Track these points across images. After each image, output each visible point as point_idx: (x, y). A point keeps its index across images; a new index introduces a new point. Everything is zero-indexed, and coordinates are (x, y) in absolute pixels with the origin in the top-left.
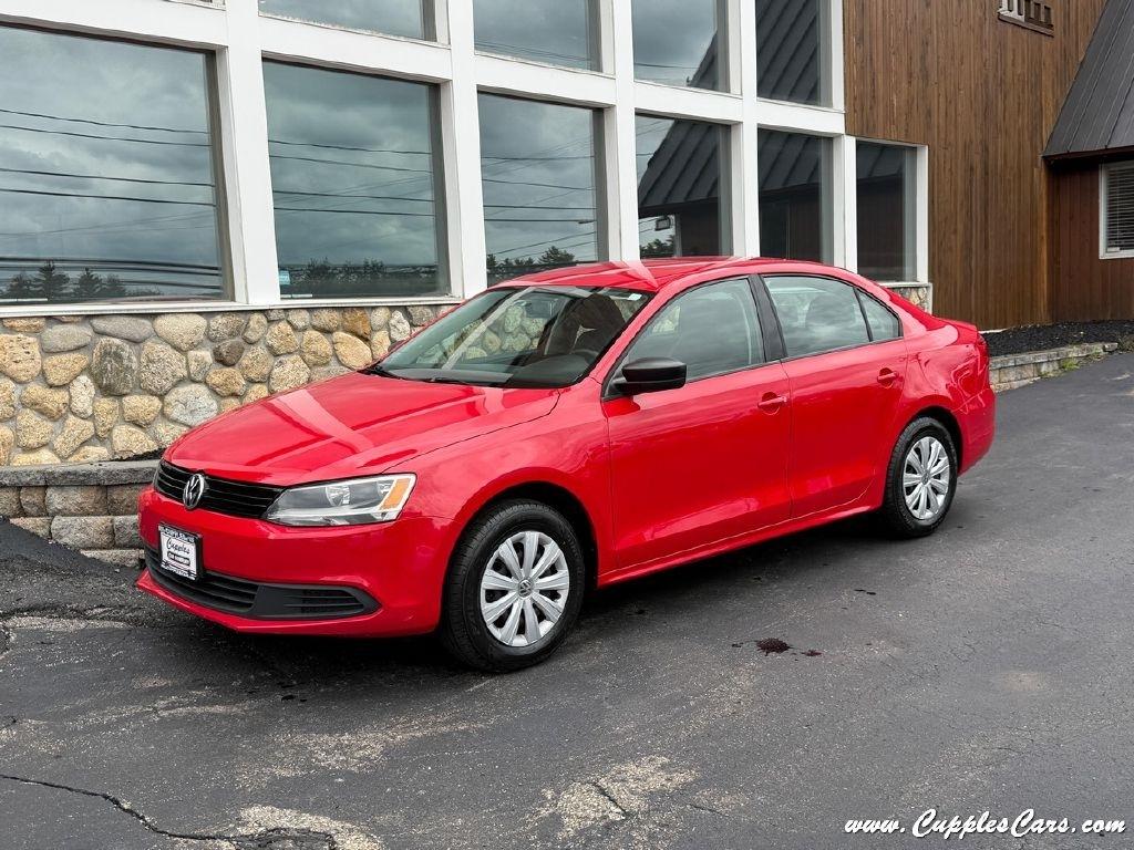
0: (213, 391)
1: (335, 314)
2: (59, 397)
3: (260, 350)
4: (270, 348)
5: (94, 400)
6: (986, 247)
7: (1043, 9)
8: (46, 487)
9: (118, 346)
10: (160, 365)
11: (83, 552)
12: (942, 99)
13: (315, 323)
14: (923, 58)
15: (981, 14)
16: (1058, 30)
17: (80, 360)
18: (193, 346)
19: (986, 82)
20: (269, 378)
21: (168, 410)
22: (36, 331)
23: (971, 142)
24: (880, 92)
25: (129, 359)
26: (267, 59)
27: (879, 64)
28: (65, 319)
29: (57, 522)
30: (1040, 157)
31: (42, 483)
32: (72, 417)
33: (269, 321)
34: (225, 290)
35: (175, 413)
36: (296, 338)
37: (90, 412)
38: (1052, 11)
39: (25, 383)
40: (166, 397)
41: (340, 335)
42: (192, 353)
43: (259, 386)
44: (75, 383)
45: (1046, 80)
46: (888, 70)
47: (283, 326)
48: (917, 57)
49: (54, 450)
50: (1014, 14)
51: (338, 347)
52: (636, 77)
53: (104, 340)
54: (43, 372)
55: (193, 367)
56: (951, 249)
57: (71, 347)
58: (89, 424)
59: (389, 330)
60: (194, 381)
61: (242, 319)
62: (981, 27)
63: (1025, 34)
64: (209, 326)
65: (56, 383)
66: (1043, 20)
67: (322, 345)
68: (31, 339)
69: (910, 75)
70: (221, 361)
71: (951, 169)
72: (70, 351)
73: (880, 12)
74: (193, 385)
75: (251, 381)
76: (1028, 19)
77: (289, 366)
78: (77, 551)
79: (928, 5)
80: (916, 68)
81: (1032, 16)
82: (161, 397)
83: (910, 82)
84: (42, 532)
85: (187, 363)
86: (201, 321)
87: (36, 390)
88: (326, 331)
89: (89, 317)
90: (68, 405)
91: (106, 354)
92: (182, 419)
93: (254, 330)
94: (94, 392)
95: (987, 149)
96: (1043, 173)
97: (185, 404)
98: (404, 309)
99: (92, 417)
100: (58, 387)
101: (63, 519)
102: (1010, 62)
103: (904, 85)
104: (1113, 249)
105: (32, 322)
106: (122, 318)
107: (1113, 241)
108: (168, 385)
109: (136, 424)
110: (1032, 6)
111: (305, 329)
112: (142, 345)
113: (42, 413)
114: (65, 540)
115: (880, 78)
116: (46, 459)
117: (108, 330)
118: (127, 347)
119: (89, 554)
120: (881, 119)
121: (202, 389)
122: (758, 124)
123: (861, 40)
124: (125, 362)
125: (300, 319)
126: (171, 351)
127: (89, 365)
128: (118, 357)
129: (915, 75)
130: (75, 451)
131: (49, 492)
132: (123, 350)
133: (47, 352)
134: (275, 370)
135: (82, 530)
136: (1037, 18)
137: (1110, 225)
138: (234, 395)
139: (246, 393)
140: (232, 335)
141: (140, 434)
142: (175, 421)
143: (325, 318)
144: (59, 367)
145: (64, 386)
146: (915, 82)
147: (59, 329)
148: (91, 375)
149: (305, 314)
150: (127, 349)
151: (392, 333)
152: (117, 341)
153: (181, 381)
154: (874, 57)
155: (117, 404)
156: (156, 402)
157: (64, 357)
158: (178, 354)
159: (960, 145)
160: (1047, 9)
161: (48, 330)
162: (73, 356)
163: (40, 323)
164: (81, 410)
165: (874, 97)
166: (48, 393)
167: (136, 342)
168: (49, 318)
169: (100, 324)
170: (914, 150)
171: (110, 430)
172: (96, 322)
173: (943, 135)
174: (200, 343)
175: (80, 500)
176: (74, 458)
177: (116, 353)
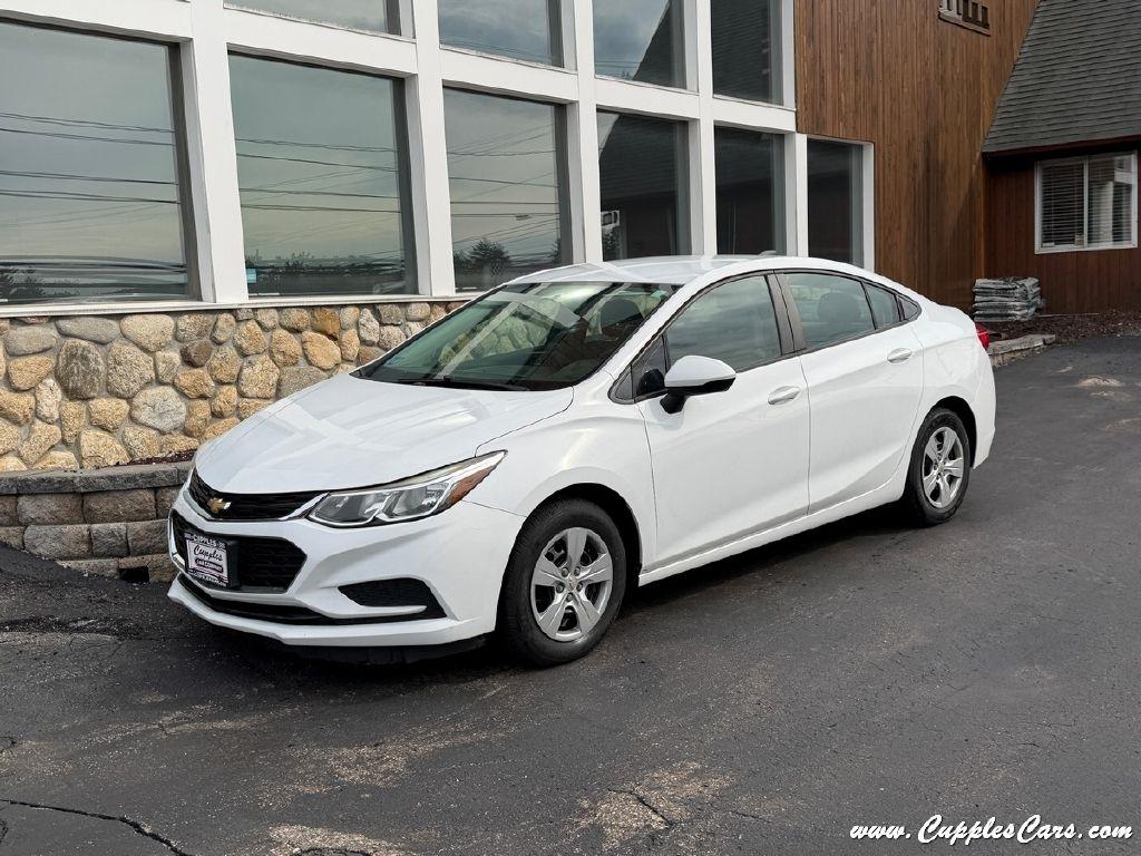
0: (182, 394)
1: (305, 313)
2: (22, 403)
3: (230, 351)
4: (239, 349)
5: (60, 404)
6: (928, 242)
7: (980, 9)
8: (18, 495)
9: (84, 348)
10: (128, 367)
11: (59, 563)
12: (887, 98)
13: (285, 323)
14: (869, 55)
15: (923, 13)
16: (994, 31)
17: (47, 362)
18: (160, 347)
19: (928, 80)
20: (239, 378)
21: (136, 414)
22: (1, 333)
23: (914, 139)
24: (829, 91)
25: (96, 361)
26: (233, 52)
27: (828, 64)
28: (31, 321)
29: (31, 532)
30: (978, 155)
31: (14, 491)
32: (38, 422)
33: (238, 321)
34: (190, 289)
35: (143, 416)
36: (265, 338)
37: (56, 417)
38: (989, 11)
40: (135, 400)
41: (308, 334)
42: (160, 354)
43: (227, 387)
44: (41, 386)
45: (984, 79)
46: (836, 67)
47: (252, 325)
48: (863, 57)
49: (19, 456)
50: (953, 14)
51: (308, 345)
52: (596, 72)
53: (70, 341)
54: (7, 375)
55: (162, 367)
56: (896, 244)
57: (37, 350)
58: (56, 428)
59: (358, 329)
60: (161, 383)
61: (210, 318)
62: (923, 25)
63: (963, 32)
64: (176, 326)
65: (22, 387)
66: (980, 19)
67: (292, 344)
69: (857, 72)
70: (189, 361)
71: (895, 166)
72: (34, 353)
73: (829, 9)
74: (161, 387)
75: (220, 383)
76: (966, 18)
77: (258, 367)
78: (53, 561)
79: (873, 4)
80: (863, 66)
81: (970, 16)
82: (129, 400)
83: (856, 80)
84: (15, 542)
85: (155, 365)
86: (169, 321)
87: (2, 395)
88: (295, 331)
89: (54, 318)
90: (34, 410)
91: (73, 356)
92: (150, 422)
93: (222, 331)
94: (60, 396)
95: (929, 147)
96: (981, 171)
97: (154, 407)
98: (373, 306)
99: (60, 421)
100: (23, 391)
101: (37, 528)
102: (949, 61)
103: (852, 82)
104: (1048, 244)
106: (87, 320)
107: (1047, 238)
108: (135, 387)
109: (103, 428)
110: (970, 5)
111: (273, 328)
112: (108, 346)
113: (7, 419)
114: (41, 550)
115: (829, 77)
116: (12, 465)
117: (74, 331)
118: (92, 346)
119: (65, 564)
120: (830, 117)
121: (170, 391)
122: (715, 121)
123: (811, 37)
124: (93, 364)
125: (269, 318)
126: (138, 352)
127: (55, 367)
128: (84, 358)
129: (861, 73)
130: (42, 457)
131: (22, 500)
132: (89, 352)
133: (12, 354)
134: (245, 371)
135: (57, 538)
136: (974, 17)
137: (1045, 221)
138: (203, 397)
139: (215, 396)
140: (200, 335)
141: (107, 438)
142: (144, 425)
143: (295, 317)
144: (25, 371)
145: (32, 390)
146: (861, 82)
147: (24, 330)
148: (58, 379)
149: (274, 313)
150: (95, 353)
151: (362, 332)
152: (84, 343)
153: (149, 383)
154: (823, 55)
155: (83, 407)
156: (124, 403)
157: (30, 360)
158: (146, 355)
159: (905, 143)
160: (985, 9)
161: (12, 332)
162: (40, 358)
163: (5, 324)
164: (47, 415)
165: (823, 95)
166: (14, 397)
167: (102, 344)
168: (12, 320)
169: (66, 325)
170: (860, 148)
171: (78, 436)
172: (62, 323)
173: (887, 133)
174: (168, 344)
175: (54, 508)
176: (41, 465)
177: (82, 355)
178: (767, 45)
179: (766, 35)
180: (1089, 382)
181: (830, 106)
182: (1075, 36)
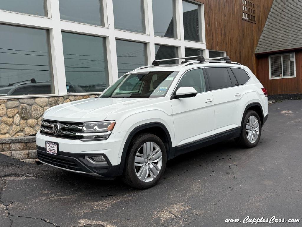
1: (81, 97)
2: (11, 120)
5: (20, 121)
7: (253, 17)
8: (10, 143)
9: (26, 106)
10: (37, 111)
12: (229, 40)
13: (76, 99)
14: (224, 29)
15: (238, 18)
16: (257, 22)
17: (16, 110)
18: (45, 106)
19: (240, 35)
21: (39, 123)
22: (5, 103)
23: (237, 50)
24: (214, 39)
25: (29, 110)
26: (63, 31)
28: (12, 100)
29: (13, 152)
30: (254, 54)
32: (14, 125)
33: (64, 99)
37: (19, 124)
39: (2, 116)
42: (45, 108)
44: (15, 116)
45: (255, 34)
46: (216, 32)
47: (68, 100)
49: (10, 134)
50: (246, 18)
52: (154, 35)
53: (22, 105)
54: (7, 114)
57: (13, 107)
58: (19, 127)
61: (57, 99)
62: (238, 21)
63: (249, 23)
64: (49, 101)
66: (253, 19)
68: (4, 105)
69: (221, 34)
71: (232, 58)
73: (213, 18)
76: (249, 19)
78: (19, 160)
80: (223, 32)
81: (251, 19)
82: (37, 119)
83: (221, 36)
84: (9, 155)
85: (44, 110)
86: (47, 99)
87: (5, 118)
89: (18, 99)
90: (13, 122)
91: (23, 108)
93: (60, 101)
94: (20, 119)
95: (240, 52)
96: (255, 58)
98: (98, 95)
99: (19, 125)
100: (11, 117)
101: (15, 152)
102: (245, 30)
103: (220, 36)
104: (273, 77)
105: (4, 100)
106: (27, 99)
107: (272, 75)
108: (39, 116)
109: (30, 126)
110: (250, 16)
112: (32, 106)
113: (6, 124)
114: (16, 157)
115: (214, 35)
116: (7, 136)
117: (23, 102)
118: (28, 106)
119: (22, 161)
120: (215, 45)
122: (185, 47)
123: (209, 25)
124: (28, 110)
125: (72, 98)
126: (40, 107)
127: (18, 111)
128: (26, 109)
129: (223, 34)
130: (15, 134)
131: (11, 145)
133: (7, 108)
135: (20, 154)
137: (272, 71)
140: (55, 103)
141: (32, 129)
143: (79, 98)
144: (11, 112)
145: (12, 117)
146: (222, 36)
147: (11, 102)
148: (19, 114)
149: (74, 97)
152: (26, 105)
153: (42, 115)
154: (213, 29)
155: (26, 121)
156: (36, 121)
157: (12, 109)
158: (41, 108)
159: (234, 51)
160: (254, 17)
161: (8, 103)
162: (14, 109)
163: (6, 100)
164: (17, 123)
165: (213, 40)
166: (8, 119)
167: (30, 105)
168: (8, 99)
169: (21, 101)
170: (223, 53)
171: (24, 128)
172: (20, 100)
173: (230, 49)
174: (47, 105)
175: (19, 146)
176: (15, 136)
177: (25, 108)
178: (198, 28)
179: (198, 25)
180: (284, 112)
181: (214, 43)
182: (278, 23)
